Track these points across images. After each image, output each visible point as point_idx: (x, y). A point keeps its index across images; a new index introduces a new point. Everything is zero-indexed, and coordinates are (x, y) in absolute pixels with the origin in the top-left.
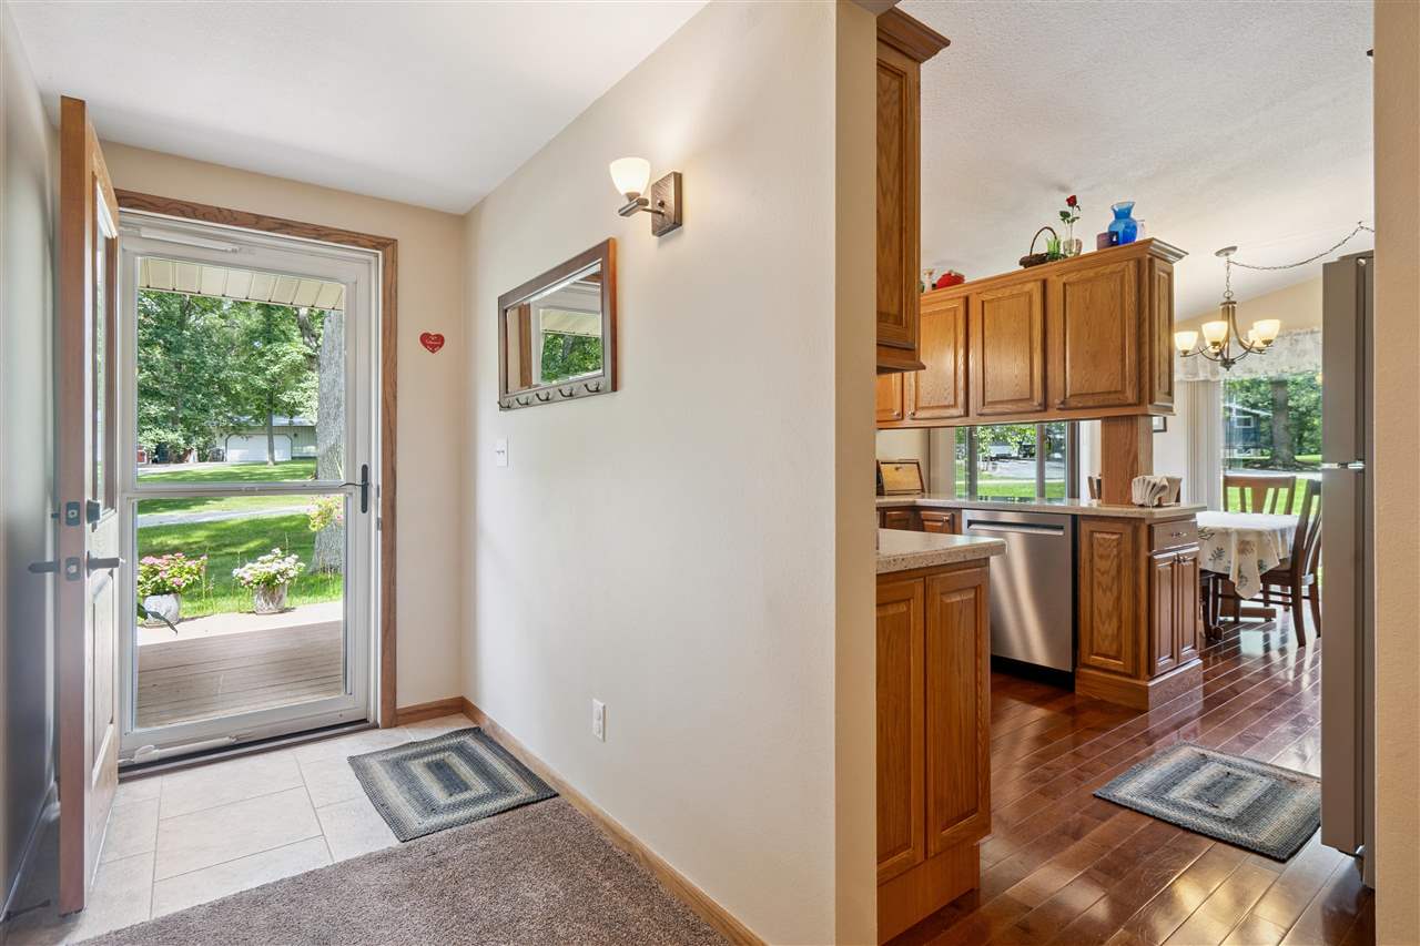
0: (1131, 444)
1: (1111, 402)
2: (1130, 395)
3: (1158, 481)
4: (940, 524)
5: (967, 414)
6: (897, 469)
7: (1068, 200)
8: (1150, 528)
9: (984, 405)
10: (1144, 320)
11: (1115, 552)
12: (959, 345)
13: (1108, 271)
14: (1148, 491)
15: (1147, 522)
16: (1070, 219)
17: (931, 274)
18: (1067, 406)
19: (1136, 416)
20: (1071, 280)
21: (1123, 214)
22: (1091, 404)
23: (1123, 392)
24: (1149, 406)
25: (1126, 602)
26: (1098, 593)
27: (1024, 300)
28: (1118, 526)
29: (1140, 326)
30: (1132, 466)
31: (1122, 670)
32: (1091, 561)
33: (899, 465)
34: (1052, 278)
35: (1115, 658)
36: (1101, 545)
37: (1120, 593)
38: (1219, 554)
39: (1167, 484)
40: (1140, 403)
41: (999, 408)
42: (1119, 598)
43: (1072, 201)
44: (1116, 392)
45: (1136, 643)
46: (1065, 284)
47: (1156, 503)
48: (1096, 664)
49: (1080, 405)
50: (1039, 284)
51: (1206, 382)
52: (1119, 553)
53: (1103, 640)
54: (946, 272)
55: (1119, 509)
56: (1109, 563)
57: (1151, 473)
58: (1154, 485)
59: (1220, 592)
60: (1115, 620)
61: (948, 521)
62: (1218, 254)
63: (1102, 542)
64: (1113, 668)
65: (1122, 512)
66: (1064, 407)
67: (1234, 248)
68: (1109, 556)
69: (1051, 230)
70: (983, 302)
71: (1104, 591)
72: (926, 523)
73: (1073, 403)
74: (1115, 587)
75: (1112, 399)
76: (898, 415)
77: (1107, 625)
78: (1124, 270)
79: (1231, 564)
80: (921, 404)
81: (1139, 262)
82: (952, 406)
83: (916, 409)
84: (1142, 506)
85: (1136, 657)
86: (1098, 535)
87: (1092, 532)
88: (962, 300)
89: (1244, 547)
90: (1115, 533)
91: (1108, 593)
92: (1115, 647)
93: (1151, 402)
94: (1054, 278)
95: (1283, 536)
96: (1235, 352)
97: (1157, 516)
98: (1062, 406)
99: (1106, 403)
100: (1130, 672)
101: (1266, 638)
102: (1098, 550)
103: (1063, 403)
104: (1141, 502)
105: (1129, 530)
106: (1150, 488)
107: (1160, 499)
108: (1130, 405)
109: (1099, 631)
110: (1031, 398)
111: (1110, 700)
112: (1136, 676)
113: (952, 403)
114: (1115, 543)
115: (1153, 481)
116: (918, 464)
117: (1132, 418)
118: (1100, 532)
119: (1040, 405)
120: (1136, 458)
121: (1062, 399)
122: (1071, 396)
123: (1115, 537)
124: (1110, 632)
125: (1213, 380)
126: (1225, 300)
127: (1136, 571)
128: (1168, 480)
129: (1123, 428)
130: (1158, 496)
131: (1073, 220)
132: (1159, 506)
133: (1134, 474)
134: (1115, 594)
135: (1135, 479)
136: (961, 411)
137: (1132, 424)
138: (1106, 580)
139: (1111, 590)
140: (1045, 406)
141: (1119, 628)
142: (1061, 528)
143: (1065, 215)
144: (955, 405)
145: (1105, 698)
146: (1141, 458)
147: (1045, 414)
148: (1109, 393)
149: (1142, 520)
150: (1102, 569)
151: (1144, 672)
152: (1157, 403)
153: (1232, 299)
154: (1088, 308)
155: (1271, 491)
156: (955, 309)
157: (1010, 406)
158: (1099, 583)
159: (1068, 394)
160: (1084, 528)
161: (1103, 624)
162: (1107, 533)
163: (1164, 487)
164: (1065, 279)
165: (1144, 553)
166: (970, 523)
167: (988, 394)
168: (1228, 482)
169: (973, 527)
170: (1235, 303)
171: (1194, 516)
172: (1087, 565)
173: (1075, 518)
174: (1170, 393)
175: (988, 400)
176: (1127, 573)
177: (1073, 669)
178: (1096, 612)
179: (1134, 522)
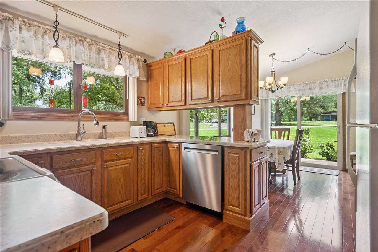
0: (244, 116)
1: (236, 99)
2: (243, 96)
3: (254, 131)
4: (174, 149)
5: (186, 104)
6: (165, 126)
7: (221, 19)
8: (251, 152)
9: (191, 100)
10: (248, 65)
11: (237, 162)
12: (183, 77)
13: (235, 44)
14: (250, 135)
15: (250, 149)
16: (222, 27)
17: (174, 50)
18: (220, 100)
19: (246, 104)
20: (222, 49)
21: (241, 23)
22: (229, 99)
23: (240, 94)
24: (250, 100)
25: (242, 182)
26: (231, 179)
27: (205, 58)
28: (239, 151)
29: (247, 67)
30: (244, 125)
31: (240, 213)
32: (229, 165)
33: (165, 125)
34: (215, 49)
35: (237, 207)
36: (232, 159)
37: (239, 179)
38: (272, 155)
39: (257, 133)
40: (247, 99)
41: (197, 102)
42: (239, 182)
43: (223, 20)
44: (238, 94)
45: (246, 201)
46: (219, 51)
47: (253, 140)
48: (230, 209)
49: (225, 100)
50: (210, 51)
51: (265, 99)
52: (239, 162)
53: (233, 200)
54: (180, 50)
55: (239, 144)
56: (235, 167)
57: (251, 128)
58: (252, 133)
59: (271, 167)
60: (237, 191)
61: (177, 147)
62: (270, 56)
63: (233, 157)
64: (237, 212)
65: (240, 145)
66: (220, 101)
67: (274, 54)
68: (235, 163)
69: (216, 32)
70: (191, 59)
71: (234, 179)
72: (170, 148)
73: (222, 99)
74: (237, 177)
75: (237, 97)
76: (162, 105)
77: (234, 193)
78: (241, 44)
79: (276, 159)
80: (170, 101)
81: (246, 40)
82: (180, 101)
83: (168, 103)
84: (248, 141)
85: (245, 207)
86: (231, 155)
87: (229, 153)
88: (184, 58)
89: (280, 153)
90: (237, 154)
91: (235, 179)
92: (237, 202)
93: (251, 99)
94: (216, 48)
95: (290, 148)
96: (275, 88)
97: (253, 147)
98: (218, 100)
99: (235, 99)
100: (243, 213)
101: (283, 179)
102: (231, 161)
103: (219, 99)
104: (247, 140)
105: (242, 153)
106: (251, 134)
107: (254, 139)
108: (243, 100)
109: (232, 195)
110: (208, 98)
111: (236, 225)
112: (245, 215)
113: (180, 100)
114: (238, 158)
115: (252, 131)
116: (174, 124)
117: (244, 105)
118: (232, 153)
119: (211, 100)
120: (246, 122)
121: (219, 98)
122: (222, 96)
123: (237, 155)
124: (236, 196)
125: (267, 99)
126: (272, 71)
127: (245, 170)
128: (257, 131)
129: (241, 109)
130: (254, 138)
131: (223, 27)
132: (254, 141)
133: (245, 128)
134: (238, 180)
135: (245, 131)
136: (183, 103)
137: (244, 108)
138: (234, 173)
139: (236, 178)
140: (213, 101)
141: (239, 194)
142: (217, 151)
143: (220, 25)
144: (181, 101)
145: (234, 224)
146: (248, 121)
147: (213, 104)
148: (236, 95)
149: (248, 148)
150: (233, 169)
151: (248, 214)
152: (253, 99)
153: (274, 71)
154: (228, 60)
155: (283, 132)
156: (181, 63)
157: (200, 101)
158: (232, 175)
159: (221, 96)
160: (226, 151)
161: (233, 192)
162: (235, 154)
163: (256, 134)
164: (219, 49)
165: (249, 162)
166: (185, 148)
167: (193, 96)
168: (272, 129)
169: (186, 150)
170: (275, 72)
171: (266, 145)
172: (227, 167)
173: (223, 147)
174: (258, 96)
175: (193, 98)
176: (242, 171)
177: (222, 211)
178: (230, 188)
179: (245, 149)
